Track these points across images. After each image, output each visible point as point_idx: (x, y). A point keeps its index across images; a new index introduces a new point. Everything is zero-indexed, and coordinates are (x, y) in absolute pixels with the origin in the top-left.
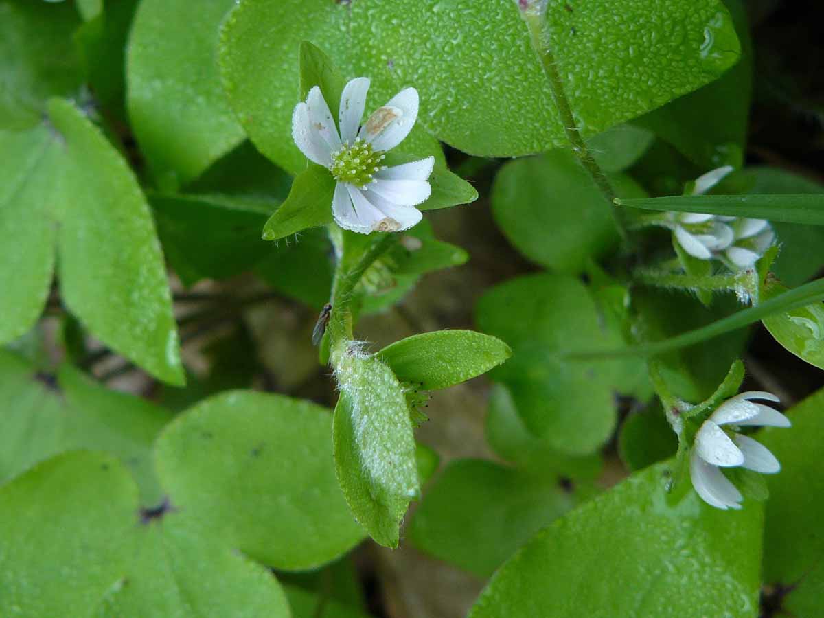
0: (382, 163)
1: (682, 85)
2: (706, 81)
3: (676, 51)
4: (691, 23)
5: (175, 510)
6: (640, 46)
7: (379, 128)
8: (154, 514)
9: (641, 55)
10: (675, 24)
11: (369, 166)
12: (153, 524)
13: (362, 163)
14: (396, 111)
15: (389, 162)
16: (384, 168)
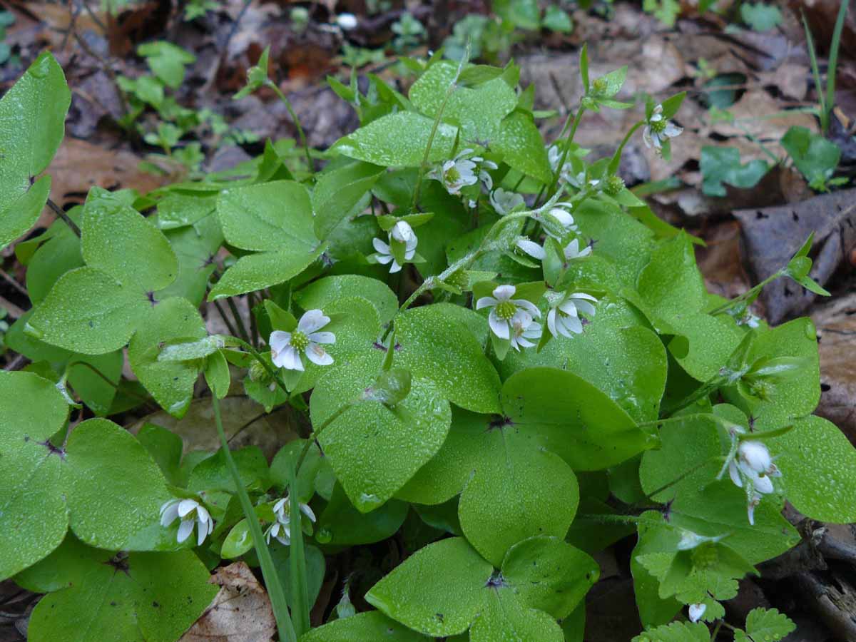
0: (301, 351)
1: (347, 487)
2: (351, 499)
3: (362, 483)
4: (375, 488)
5: (153, 306)
6: (363, 466)
7: (316, 351)
8: (151, 298)
9: (359, 466)
10: (374, 481)
11: (297, 345)
12: (147, 298)
13: (300, 341)
14: (323, 357)
15: (301, 354)
16: (298, 352)
